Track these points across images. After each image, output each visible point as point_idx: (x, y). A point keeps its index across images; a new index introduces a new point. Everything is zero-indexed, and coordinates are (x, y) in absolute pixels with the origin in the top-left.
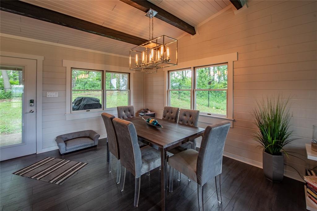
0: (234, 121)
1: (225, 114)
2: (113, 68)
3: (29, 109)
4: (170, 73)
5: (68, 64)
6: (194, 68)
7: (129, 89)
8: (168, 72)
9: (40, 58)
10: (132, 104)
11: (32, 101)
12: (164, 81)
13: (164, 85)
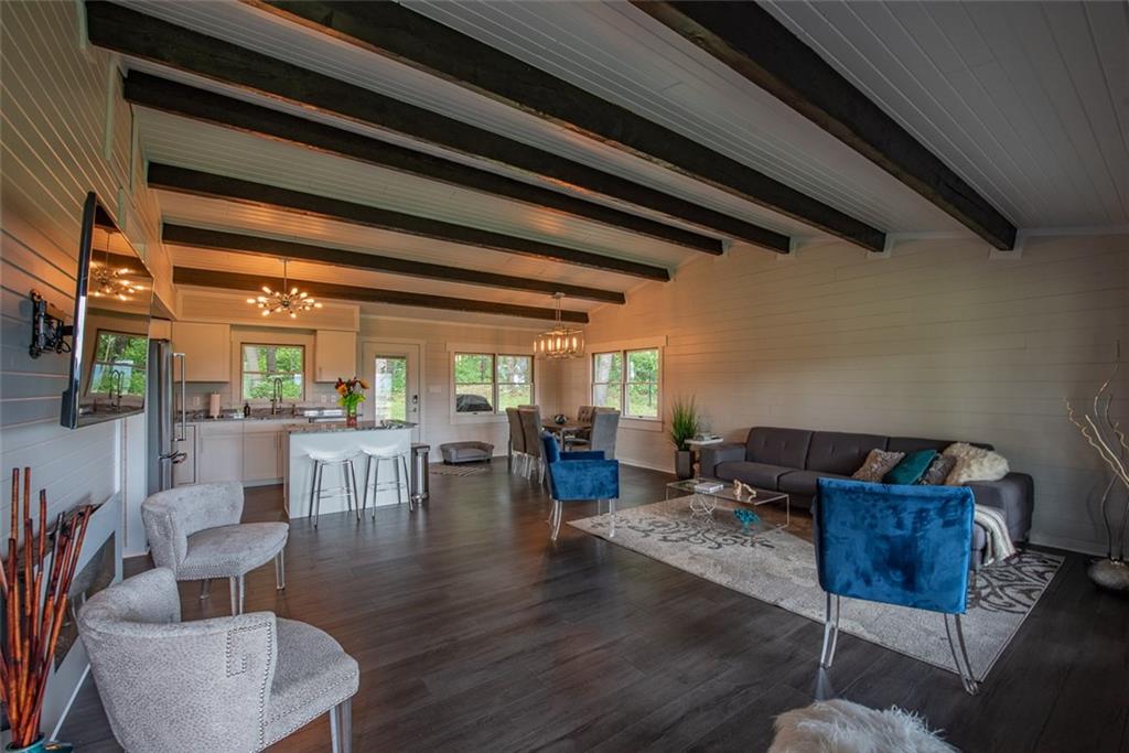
0: (663, 423)
1: (655, 415)
2: (508, 349)
3: (413, 406)
4: (596, 357)
5: (451, 347)
6: (625, 352)
7: (533, 381)
8: (593, 355)
9: (423, 343)
10: (537, 403)
11: (416, 397)
12: (586, 368)
13: (586, 375)
